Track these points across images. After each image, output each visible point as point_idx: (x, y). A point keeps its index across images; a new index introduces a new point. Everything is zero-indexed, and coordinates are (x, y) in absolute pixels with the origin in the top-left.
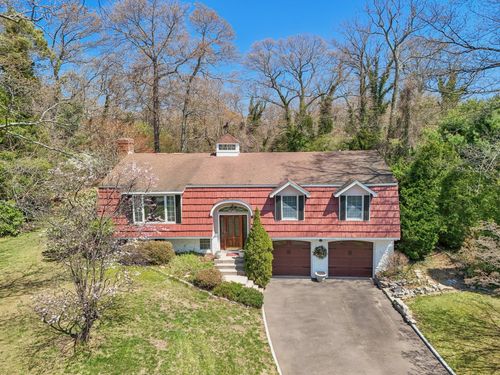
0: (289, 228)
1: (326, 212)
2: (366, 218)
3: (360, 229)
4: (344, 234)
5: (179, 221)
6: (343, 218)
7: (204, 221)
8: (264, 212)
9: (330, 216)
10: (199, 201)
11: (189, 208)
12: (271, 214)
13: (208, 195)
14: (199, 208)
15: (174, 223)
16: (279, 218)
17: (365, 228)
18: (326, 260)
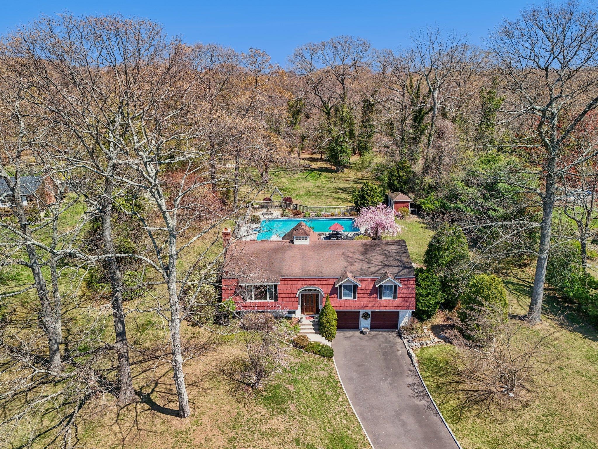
0: (346, 304)
1: (370, 294)
2: (395, 297)
3: (391, 304)
4: (381, 307)
5: (276, 300)
6: (381, 298)
7: (293, 299)
8: (330, 294)
9: (373, 296)
10: (289, 287)
11: (282, 291)
12: (335, 295)
13: (294, 283)
14: (289, 291)
15: (273, 301)
16: (341, 298)
17: (394, 304)
18: (369, 320)
